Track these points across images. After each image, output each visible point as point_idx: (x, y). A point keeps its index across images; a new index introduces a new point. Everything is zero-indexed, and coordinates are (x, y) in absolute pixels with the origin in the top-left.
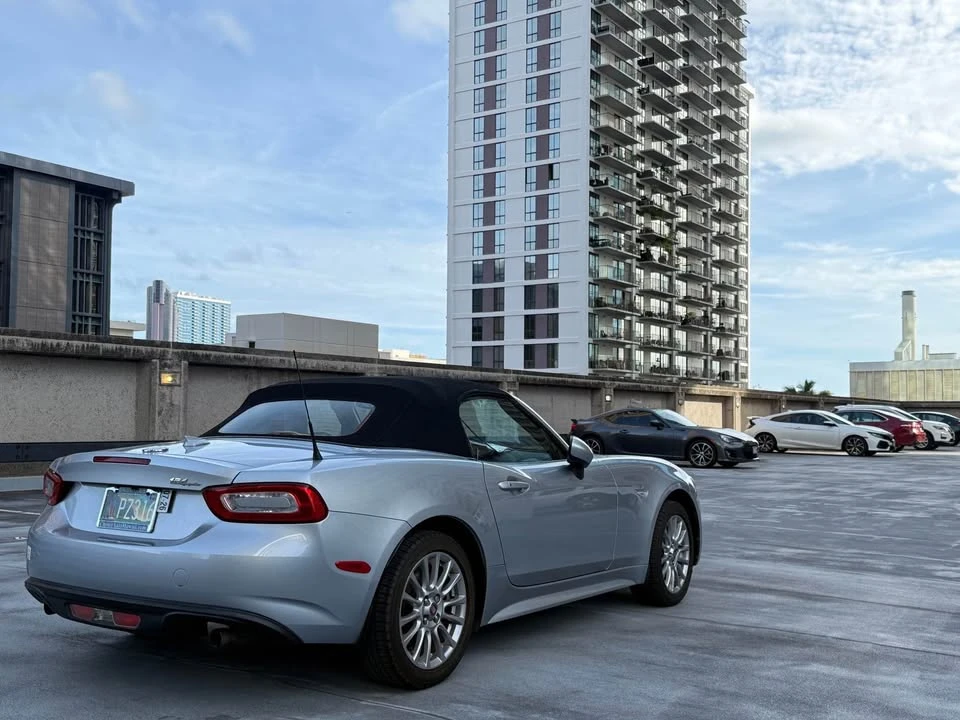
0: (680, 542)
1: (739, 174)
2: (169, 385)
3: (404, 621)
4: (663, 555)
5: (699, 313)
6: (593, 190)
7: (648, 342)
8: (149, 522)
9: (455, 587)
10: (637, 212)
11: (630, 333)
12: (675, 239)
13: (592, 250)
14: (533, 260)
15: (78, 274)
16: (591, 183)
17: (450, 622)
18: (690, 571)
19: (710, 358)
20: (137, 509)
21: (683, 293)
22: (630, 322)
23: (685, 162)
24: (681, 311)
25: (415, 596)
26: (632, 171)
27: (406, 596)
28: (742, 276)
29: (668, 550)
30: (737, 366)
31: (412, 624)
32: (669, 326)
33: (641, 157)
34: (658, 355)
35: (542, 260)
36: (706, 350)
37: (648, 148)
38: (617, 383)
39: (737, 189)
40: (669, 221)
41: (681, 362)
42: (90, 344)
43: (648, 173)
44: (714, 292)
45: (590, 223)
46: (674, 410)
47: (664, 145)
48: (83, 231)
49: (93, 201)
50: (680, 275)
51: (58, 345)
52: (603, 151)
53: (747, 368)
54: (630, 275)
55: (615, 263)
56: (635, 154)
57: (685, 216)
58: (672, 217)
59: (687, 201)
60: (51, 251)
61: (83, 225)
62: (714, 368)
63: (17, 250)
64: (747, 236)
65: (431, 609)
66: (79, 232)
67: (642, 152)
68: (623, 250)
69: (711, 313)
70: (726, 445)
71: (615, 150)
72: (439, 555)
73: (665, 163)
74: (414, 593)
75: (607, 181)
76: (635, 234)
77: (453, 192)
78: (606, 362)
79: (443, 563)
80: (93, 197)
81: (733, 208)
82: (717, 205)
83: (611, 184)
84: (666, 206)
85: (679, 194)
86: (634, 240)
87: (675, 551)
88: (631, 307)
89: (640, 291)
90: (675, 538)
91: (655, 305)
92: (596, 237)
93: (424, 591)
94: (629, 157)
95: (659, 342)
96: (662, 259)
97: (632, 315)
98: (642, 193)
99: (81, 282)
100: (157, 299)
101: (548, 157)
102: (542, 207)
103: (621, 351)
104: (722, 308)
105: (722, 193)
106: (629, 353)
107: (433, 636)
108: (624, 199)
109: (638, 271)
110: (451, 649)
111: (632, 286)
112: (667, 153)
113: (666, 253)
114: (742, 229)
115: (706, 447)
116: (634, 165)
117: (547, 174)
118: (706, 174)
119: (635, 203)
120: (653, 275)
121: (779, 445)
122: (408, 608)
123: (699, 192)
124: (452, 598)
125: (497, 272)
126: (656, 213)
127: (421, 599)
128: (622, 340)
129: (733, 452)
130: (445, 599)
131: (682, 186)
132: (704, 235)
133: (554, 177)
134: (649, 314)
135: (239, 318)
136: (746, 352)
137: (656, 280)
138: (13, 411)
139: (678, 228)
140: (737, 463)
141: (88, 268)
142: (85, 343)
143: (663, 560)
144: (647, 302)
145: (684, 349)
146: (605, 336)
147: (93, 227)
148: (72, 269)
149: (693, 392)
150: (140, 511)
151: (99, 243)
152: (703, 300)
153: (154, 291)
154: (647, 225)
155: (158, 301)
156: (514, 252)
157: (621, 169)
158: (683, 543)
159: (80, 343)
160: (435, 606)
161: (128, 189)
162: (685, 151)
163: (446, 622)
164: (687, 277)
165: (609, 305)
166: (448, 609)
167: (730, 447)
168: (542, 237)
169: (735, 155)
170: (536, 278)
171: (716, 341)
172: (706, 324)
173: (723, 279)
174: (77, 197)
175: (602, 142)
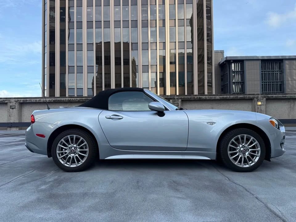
2: (260, 105)
51: (227, 97)
142: (234, 96)
159: (233, 96)
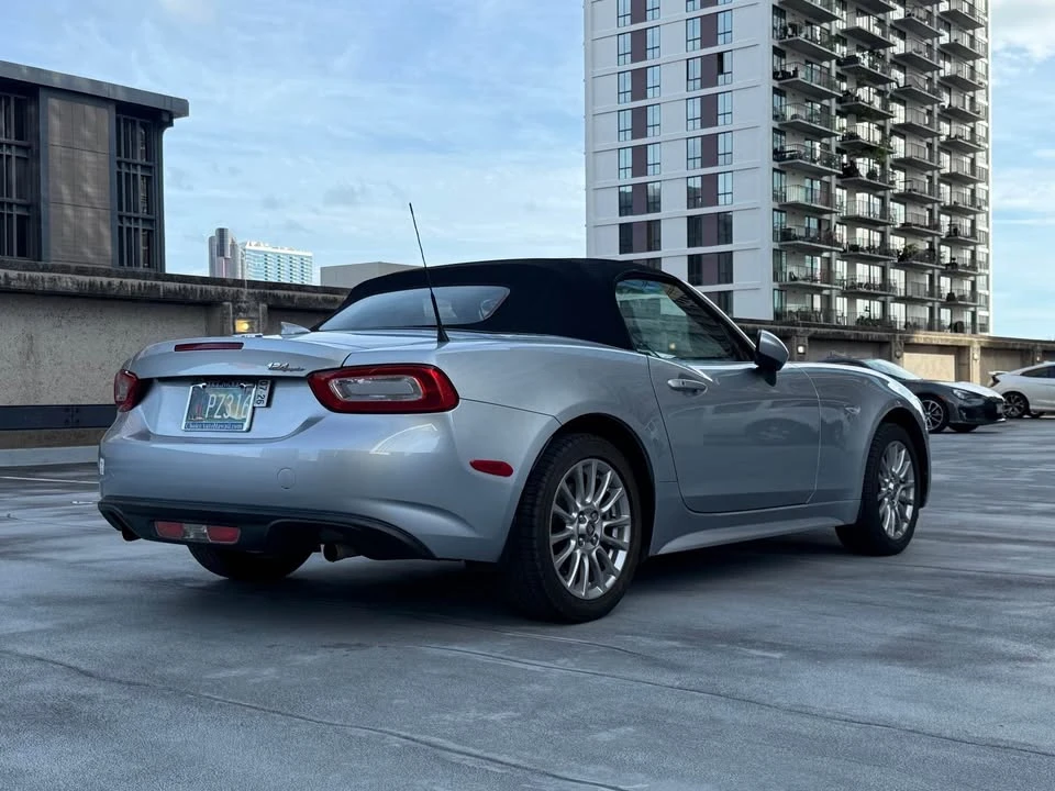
0: (902, 476)
1: (976, 57)
3: (555, 538)
4: (880, 491)
5: (923, 246)
6: (777, 86)
7: (853, 286)
8: (244, 420)
9: (617, 504)
10: (838, 113)
11: (828, 273)
12: (890, 147)
13: (776, 165)
14: (697, 184)
15: (124, 219)
16: (775, 75)
17: (612, 547)
18: (915, 514)
19: (937, 305)
20: (229, 405)
21: (900, 220)
22: (829, 259)
23: (902, 42)
24: (898, 243)
25: (568, 511)
26: (829, 57)
27: (556, 508)
28: (980, 195)
29: (886, 485)
30: (974, 314)
31: (565, 543)
32: (882, 263)
33: (842, 38)
34: (867, 302)
35: (711, 181)
36: (931, 294)
37: (851, 26)
38: (813, 330)
39: (973, 76)
40: (881, 122)
41: (898, 311)
42: (148, 282)
43: (853, 59)
44: (943, 217)
45: (774, 129)
46: (890, 360)
47: (873, 20)
48: (128, 164)
49: (138, 124)
50: (896, 195)
51: (109, 284)
52: (790, 31)
53: (988, 318)
54: (828, 197)
55: (807, 183)
56: (833, 33)
57: (903, 115)
58: (885, 117)
59: (906, 96)
60: (89, 189)
61: (127, 156)
62: (943, 317)
63: (47, 189)
64: (987, 142)
65: (587, 528)
66: (123, 165)
67: (843, 31)
68: (818, 165)
69: (939, 245)
70: (961, 402)
71: (807, 30)
72: (595, 463)
73: (874, 44)
74: (565, 504)
75: (796, 72)
76: (835, 142)
77: (591, 97)
78: (797, 313)
79: (601, 474)
80: (138, 120)
81: (967, 103)
82: (946, 100)
83: (801, 75)
84: (877, 104)
85: (894, 86)
86: (834, 150)
87: (896, 487)
88: (830, 239)
89: (842, 218)
90: (896, 471)
91: (863, 236)
92: (782, 147)
93: (579, 505)
94: (826, 39)
95: (868, 285)
96: (872, 174)
97: (831, 251)
98: (844, 86)
99: (129, 229)
100: (221, 252)
101: (716, 44)
102: (710, 111)
103: (817, 298)
104: (953, 238)
105: (953, 83)
106: (827, 301)
107: (591, 559)
108: (820, 96)
109: (839, 191)
110: (613, 578)
111: (830, 212)
112: (877, 31)
113: (878, 166)
114: (980, 132)
115: (934, 405)
116: (832, 49)
117: (715, 66)
118: (931, 57)
119: (834, 100)
120: (859, 196)
121: (1031, 407)
122: (559, 525)
123: (922, 83)
124: (612, 517)
125: (651, 200)
126: (862, 113)
127: (575, 515)
128: (819, 284)
129: (970, 412)
130: (604, 518)
131: (898, 75)
132: (929, 140)
133: (726, 70)
134: (855, 248)
135: (323, 269)
136: (987, 297)
137: (864, 203)
138: (59, 367)
139: (893, 133)
140: (975, 427)
141: (136, 211)
142: (143, 282)
143: (880, 496)
144: (852, 232)
145: (903, 294)
146: (795, 279)
147: (139, 160)
148: (117, 212)
149: (916, 341)
150: (234, 408)
151: (149, 179)
152: (928, 228)
153: (216, 242)
154: (851, 130)
155: (223, 255)
156: (673, 175)
157: (814, 55)
158: (906, 477)
159: (136, 282)
160: (592, 524)
161: (180, 108)
162: (902, 29)
163: (606, 546)
164: (906, 198)
165: (800, 238)
166: (608, 530)
167: (966, 404)
168: (710, 151)
169: (970, 32)
170: (702, 206)
171: (945, 283)
172: (931, 260)
173: (954, 199)
174: (118, 120)
175: (789, 20)
